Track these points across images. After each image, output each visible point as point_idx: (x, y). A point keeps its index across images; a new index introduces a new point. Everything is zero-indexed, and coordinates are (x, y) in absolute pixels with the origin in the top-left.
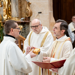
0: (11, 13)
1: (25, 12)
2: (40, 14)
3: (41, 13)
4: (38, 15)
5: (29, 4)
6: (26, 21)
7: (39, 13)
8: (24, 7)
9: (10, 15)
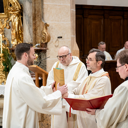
0: (22, 37)
1: (41, 36)
2: (60, 40)
3: (61, 37)
4: (57, 40)
5: (46, 26)
6: (42, 49)
7: (58, 38)
8: (40, 30)
9: (20, 40)
